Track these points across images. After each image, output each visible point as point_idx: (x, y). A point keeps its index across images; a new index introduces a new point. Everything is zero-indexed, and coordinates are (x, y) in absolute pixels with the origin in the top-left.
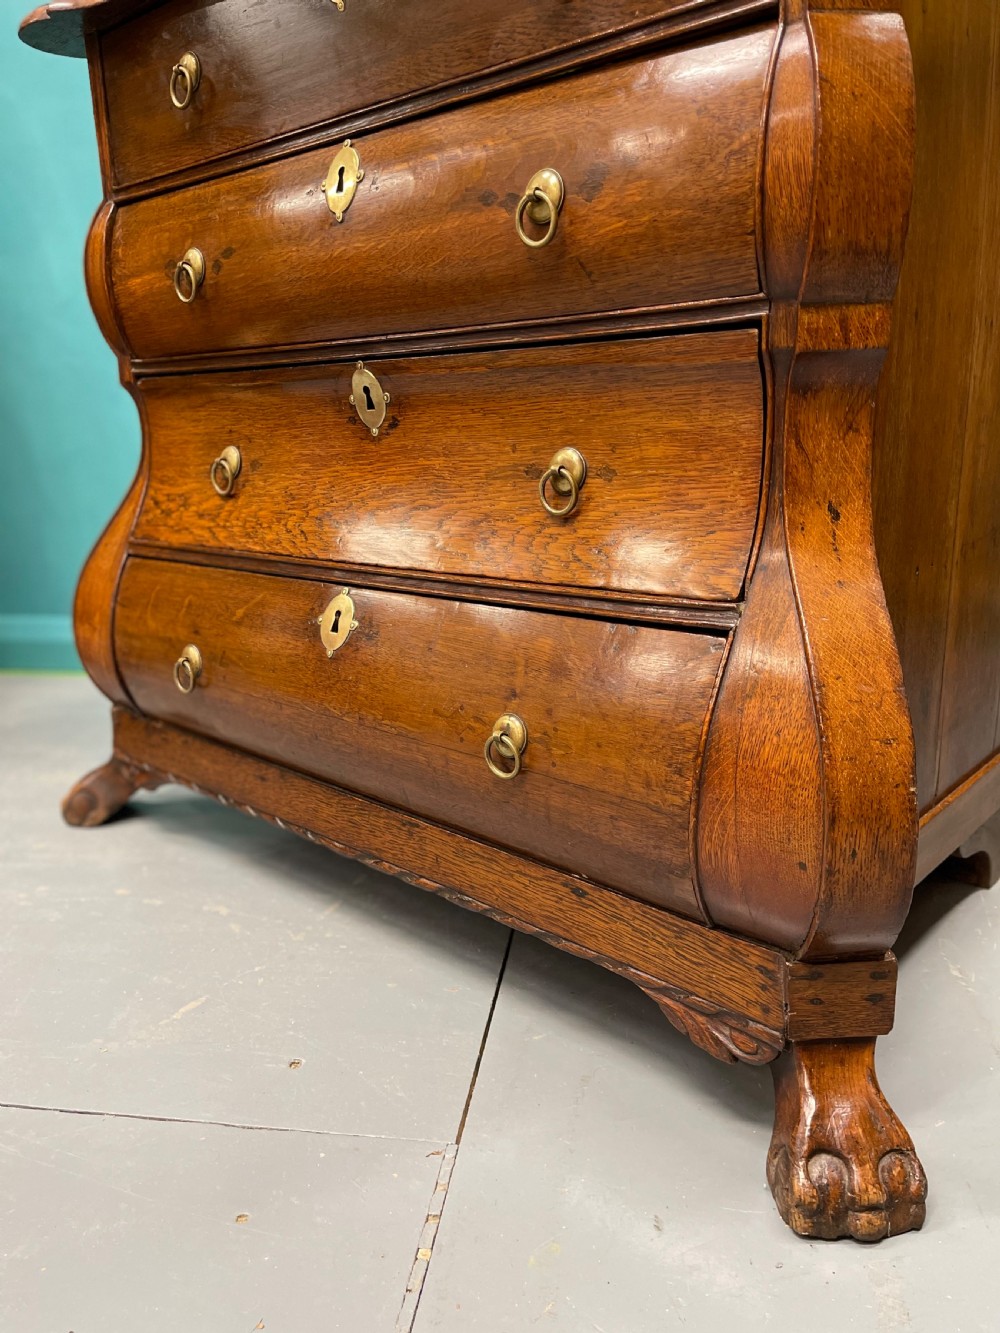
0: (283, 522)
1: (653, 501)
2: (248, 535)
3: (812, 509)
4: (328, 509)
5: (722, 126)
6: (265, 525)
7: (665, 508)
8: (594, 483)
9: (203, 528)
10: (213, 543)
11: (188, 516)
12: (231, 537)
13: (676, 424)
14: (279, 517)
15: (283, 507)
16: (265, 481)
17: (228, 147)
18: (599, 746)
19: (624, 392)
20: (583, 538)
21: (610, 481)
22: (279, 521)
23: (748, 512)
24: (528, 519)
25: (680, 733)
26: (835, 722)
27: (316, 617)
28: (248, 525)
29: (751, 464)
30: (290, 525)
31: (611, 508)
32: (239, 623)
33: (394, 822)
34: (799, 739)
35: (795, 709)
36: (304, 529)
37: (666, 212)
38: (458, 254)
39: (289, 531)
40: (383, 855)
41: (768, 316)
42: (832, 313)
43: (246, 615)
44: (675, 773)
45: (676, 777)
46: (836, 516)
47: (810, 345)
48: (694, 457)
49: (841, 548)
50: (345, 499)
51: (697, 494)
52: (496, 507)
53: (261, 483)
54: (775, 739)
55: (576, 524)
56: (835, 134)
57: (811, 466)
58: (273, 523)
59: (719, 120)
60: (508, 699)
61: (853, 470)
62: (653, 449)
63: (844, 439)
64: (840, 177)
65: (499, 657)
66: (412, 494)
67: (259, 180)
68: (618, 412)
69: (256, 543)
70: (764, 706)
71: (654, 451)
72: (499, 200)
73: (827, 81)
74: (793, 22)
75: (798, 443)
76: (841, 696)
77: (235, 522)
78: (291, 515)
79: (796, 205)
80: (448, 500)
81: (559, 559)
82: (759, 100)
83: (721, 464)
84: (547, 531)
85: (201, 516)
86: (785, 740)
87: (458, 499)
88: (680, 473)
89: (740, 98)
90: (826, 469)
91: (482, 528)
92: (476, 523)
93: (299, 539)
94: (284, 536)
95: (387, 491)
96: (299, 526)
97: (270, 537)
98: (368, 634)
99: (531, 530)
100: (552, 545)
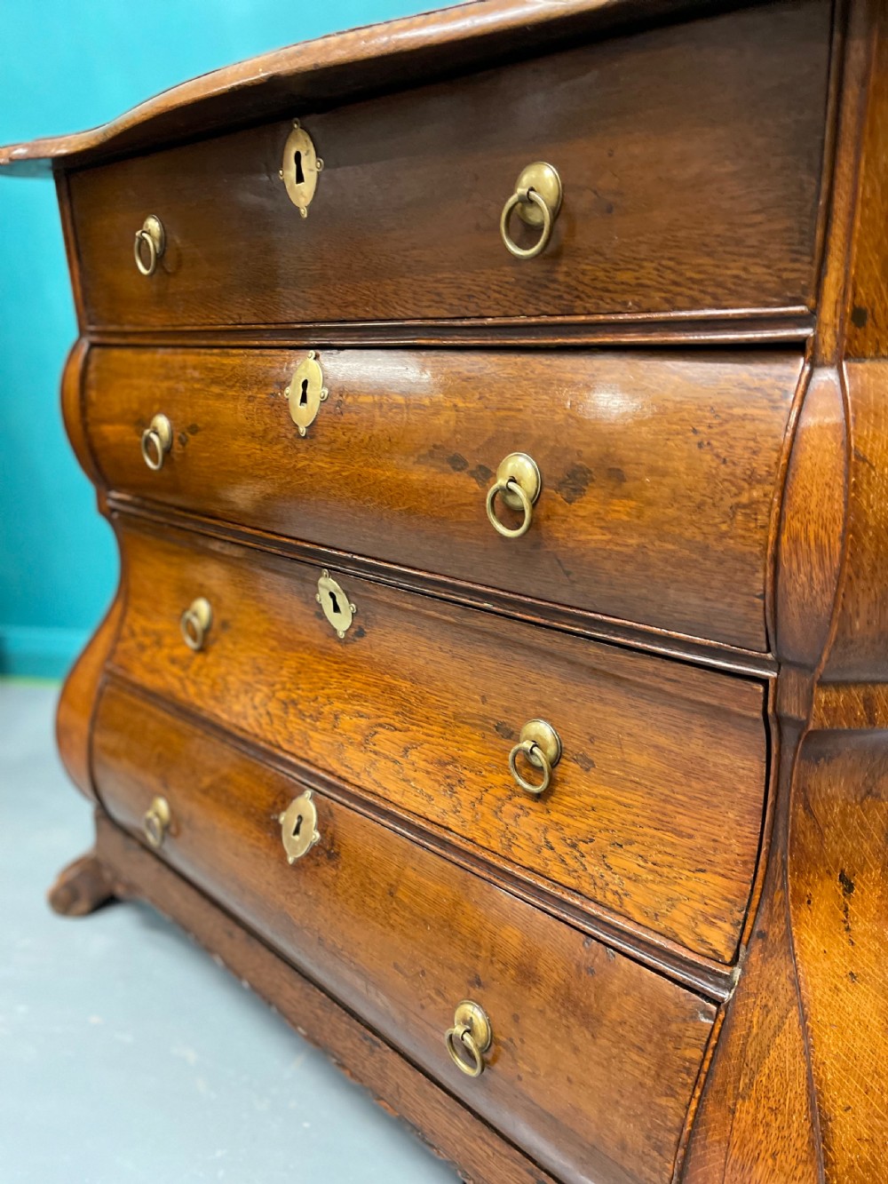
0: (250, 695)
1: (635, 810)
2: (215, 698)
3: (821, 878)
4: (294, 696)
5: (728, 470)
6: (233, 693)
7: (649, 823)
8: (570, 769)
9: (174, 676)
10: (182, 696)
11: (161, 656)
12: (200, 694)
13: (662, 741)
14: (247, 688)
15: (249, 678)
16: (234, 645)
17: (193, 321)
18: (569, 1080)
19: (603, 690)
20: (557, 823)
21: (587, 770)
22: (246, 692)
23: (745, 863)
24: (498, 779)
25: (660, 1106)
26: (839, 1169)
27: (279, 813)
28: (216, 687)
29: (750, 813)
30: (257, 701)
31: (588, 800)
32: (205, 792)
33: (355, 1031)
34: (798, 1173)
35: (794, 1135)
36: (271, 710)
37: (657, 543)
38: (424, 507)
39: (255, 708)
40: (345, 1061)
41: (776, 680)
42: (854, 692)
43: (212, 786)
44: (654, 1148)
45: (655, 1154)
46: (849, 888)
47: (827, 724)
48: (683, 781)
49: (854, 928)
50: (311, 691)
51: (686, 821)
52: (464, 753)
53: (230, 646)
54: (770, 1162)
55: (549, 805)
56: (872, 522)
57: (822, 833)
58: (240, 692)
59: (725, 461)
60: (471, 983)
61: (870, 837)
62: (636, 756)
63: (861, 803)
64: (874, 569)
65: (464, 931)
66: (379, 709)
67: (223, 365)
68: (596, 706)
69: (223, 711)
70: (760, 1116)
71: (641, 760)
72: (469, 469)
73: (864, 460)
74: (822, 365)
75: (807, 808)
76: (851, 1132)
77: (204, 679)
78: (258, 690)
79: (817, 588)
80: (414, 728)
81: (530, 838)
82: (775, 455)
83: (715, 800)
84: (516, 799)
85: (173, 662)
86: (782, 1168)
87: (425, 731)
88: (667, 792)
89: (752, 444)
90: (839, 836)
91: (449, 771)
92: (443, 764)
93: (264, 720)
94: (251, 712)
95: (353, 696)
96: (265, 705)
97: (237, 708)
98: (327, 851)
99: (500, 793)
100: (523, 819)
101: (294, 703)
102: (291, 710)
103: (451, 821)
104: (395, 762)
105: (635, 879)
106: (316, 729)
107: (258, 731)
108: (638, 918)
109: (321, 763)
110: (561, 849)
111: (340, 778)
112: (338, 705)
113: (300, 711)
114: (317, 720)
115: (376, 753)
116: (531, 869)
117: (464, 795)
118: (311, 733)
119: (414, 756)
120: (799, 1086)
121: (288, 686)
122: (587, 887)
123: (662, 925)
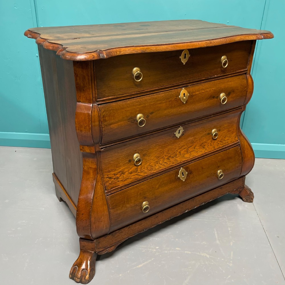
1: (226, 132)
2: (150, 170)
4: (169, 156)
6: (154, 166)
9: (134, 175)
10: (140, 177)
11: (126, 175)
12: (145, 173)
14: (157, 162)
15: (156, 160)
16: (149, 157)
20: (218, 141)
21: (220, 131)
28: (148, 168)
30: (161, 163)
31: (220, 135)
32: (158, 188)
39: (161, 164)
43: (159, 186)
50: (172, 152)
58: (156, 164)
60: (218, 168)
69: (154, 171)
72: (215, 97)
77: (144, 170)
78: (160, 161)
85: (131, 173)
87: (196, 143)
88: (229, 127)
91: (202, 146)
92: (201, 145)
93: (165, 164)
94: (161, 166)
95: (182, 147)
96: (163, 162)
97: (157, 167)
98: (190, 173)
99: (210, 143)
100: (214, 144)
101: (169, 157)
102: (170, 158)
103: (206, 151)
104: (194, 151)
105: (228, 140)
106: (177, 157)
107: (165, 167)
108: (230, 143)
109: (182, 161)
110: (220, 143)
111: (186, 161)
112: (179, 151)
113: (172, 157)
114: (176, 156)
115: (190, 152)
116: (218, 148)
117: (206, 147)
118: (176, 159)
119: (196, 148)
120: (248, 145)
121: (167, 155)
122: (224, 145)
123: (232, 142)
